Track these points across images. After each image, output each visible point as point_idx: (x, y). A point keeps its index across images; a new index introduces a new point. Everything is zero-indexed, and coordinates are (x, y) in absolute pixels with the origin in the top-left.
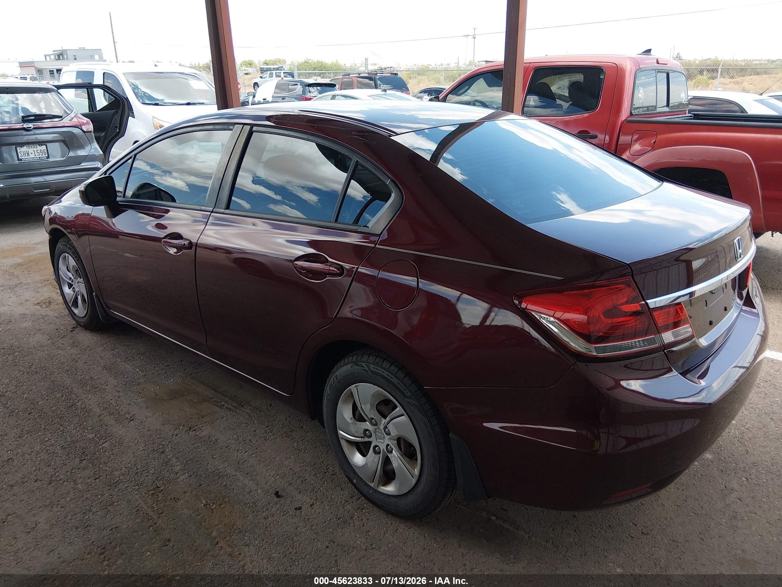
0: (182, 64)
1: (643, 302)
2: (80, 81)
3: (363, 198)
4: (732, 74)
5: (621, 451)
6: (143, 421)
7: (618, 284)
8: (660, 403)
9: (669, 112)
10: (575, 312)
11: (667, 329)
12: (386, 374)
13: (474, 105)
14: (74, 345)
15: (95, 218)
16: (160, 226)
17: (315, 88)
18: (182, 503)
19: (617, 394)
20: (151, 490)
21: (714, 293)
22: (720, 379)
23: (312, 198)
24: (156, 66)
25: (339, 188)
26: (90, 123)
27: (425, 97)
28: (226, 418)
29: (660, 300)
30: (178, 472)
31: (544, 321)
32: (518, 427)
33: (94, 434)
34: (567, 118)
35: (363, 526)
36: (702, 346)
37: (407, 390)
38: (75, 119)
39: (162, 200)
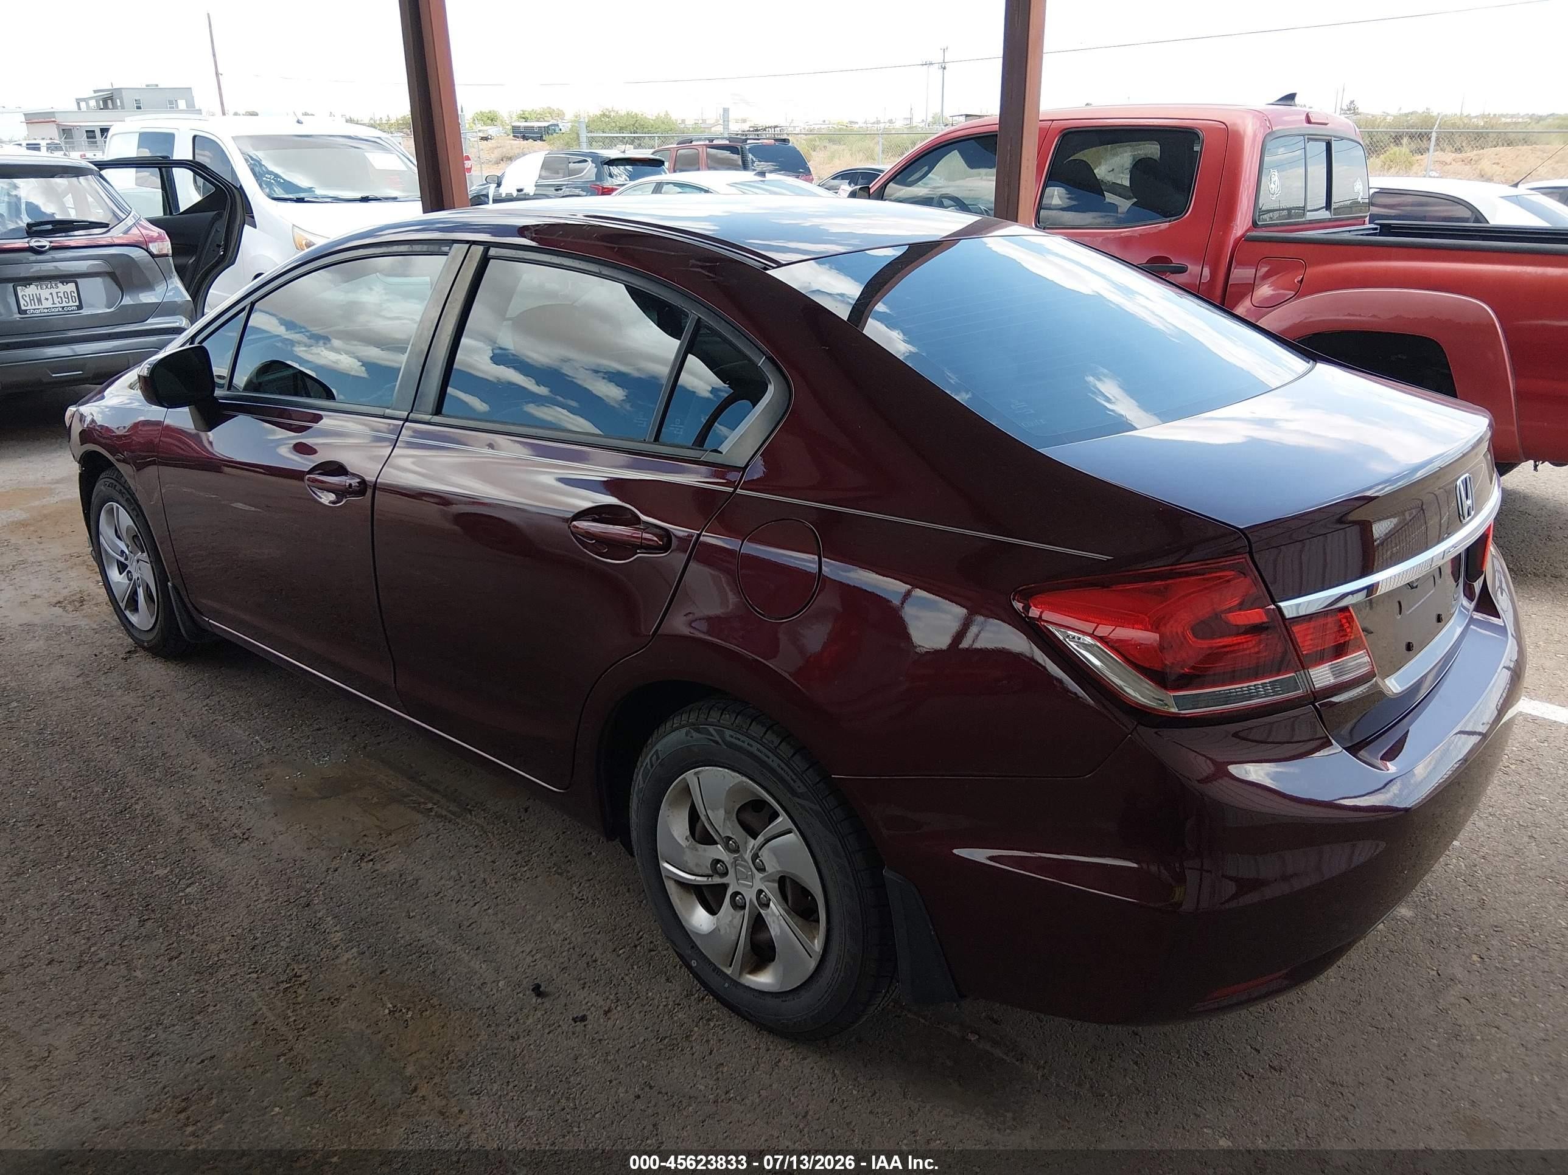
0: (355, 117)
1: (1273, 607)
2: (146, 153)
3: (711, 392)
4: (1458, 144)
5: (1227, 906)
6: (268, 841)
7: (1222, 569)
8: (1304, 807)
9: (1330, 220)
10: (1136, 626)
11: (1320, 660)
12: (755, 748)
13: (940, 205)
14: (128, 687)
15: (170, 431)
16: (302, 449)
17: (622, 168)
18: (345, 1008)
19: (1218, 790)
20: (282, 982)
21: (1416, 587)
22: (1428, 759)
23: (612, 393)
24: (298, 122)
25: (664, 371)
26: (165, 238)
27: (843, 187)
28: (435, 836)
29: (1309, 602)
30: (337, 946)
31: (1071, 643)
32: (1024, 857)
33: (168, 868)
34: (1125, 232)
35: (711, 1054)
36: (1390, 693)
37: (799, 783)
38: (135, 231)
39: (309, 396)
